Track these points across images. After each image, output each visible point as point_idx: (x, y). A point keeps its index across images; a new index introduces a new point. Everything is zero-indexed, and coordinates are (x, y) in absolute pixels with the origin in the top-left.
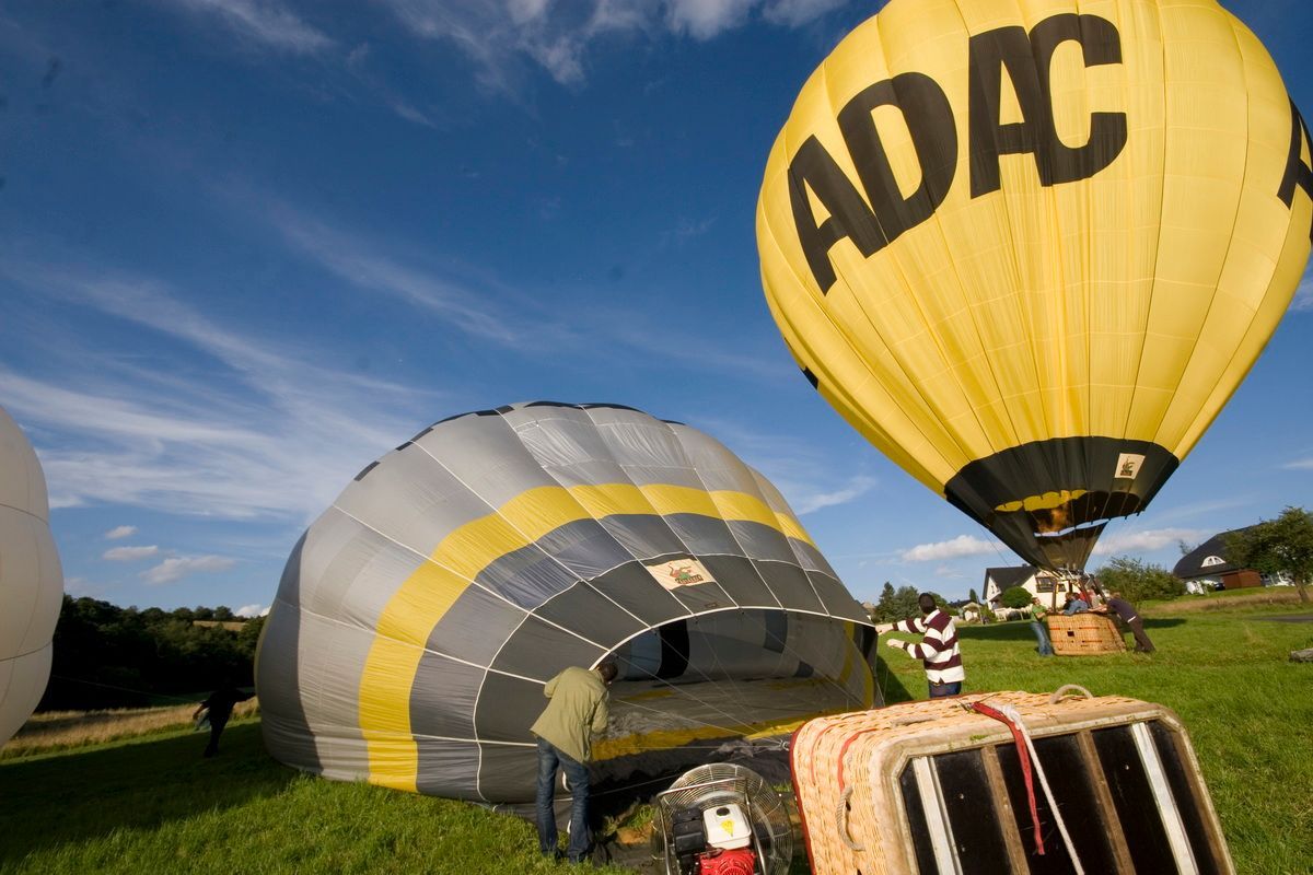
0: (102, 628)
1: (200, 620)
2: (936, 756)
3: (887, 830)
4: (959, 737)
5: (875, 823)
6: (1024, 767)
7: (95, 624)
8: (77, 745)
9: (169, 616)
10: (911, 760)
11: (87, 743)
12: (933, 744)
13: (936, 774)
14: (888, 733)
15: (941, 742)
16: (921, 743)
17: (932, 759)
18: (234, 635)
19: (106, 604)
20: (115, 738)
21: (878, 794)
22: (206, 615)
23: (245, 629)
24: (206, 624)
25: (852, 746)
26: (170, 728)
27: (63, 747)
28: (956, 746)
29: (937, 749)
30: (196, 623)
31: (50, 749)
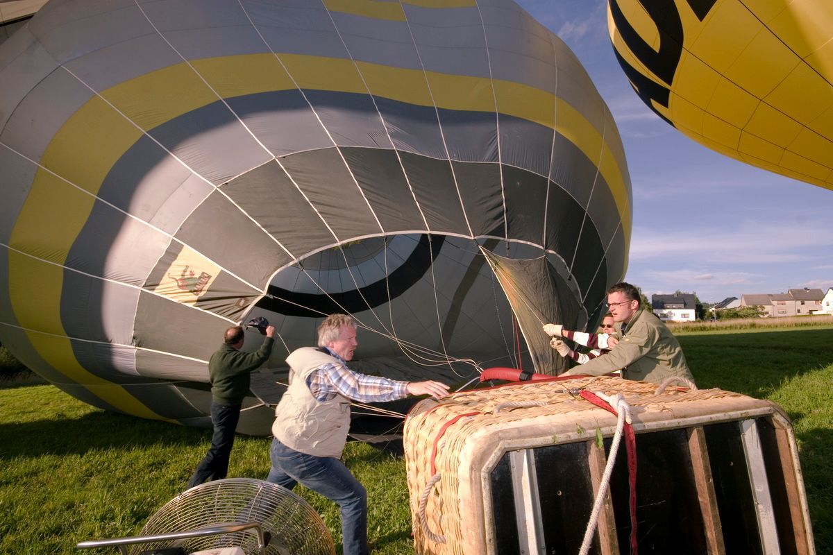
2: (535, 449)
3: (470, 531)
4: (564, 429)
5: (458, 519)
6: (630, 464)
10: (508, 452)
12: (536, 435)
13: (534, 468)
14: (488, 419)
15: (545, 434)
16: (521, 434)
17: (532, 451)
21: (465, 490)
25: (449, 430)
28: (561, 438)
29: (539, 441)
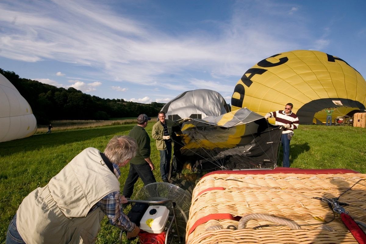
0: (98, 103)
1: (118, 102)
7: (96, 102)
8: (89, 128)
9: (111, 101)
11: (91, 127)
18: (125, 105)
19: (98, 97)
20: (96, 127)
22: (119, 100)
23: (127, 104)
24: (119, 103)
26: (107, 126)
27: (86, 128)
30: (117, 102)
31: (84, 128)
